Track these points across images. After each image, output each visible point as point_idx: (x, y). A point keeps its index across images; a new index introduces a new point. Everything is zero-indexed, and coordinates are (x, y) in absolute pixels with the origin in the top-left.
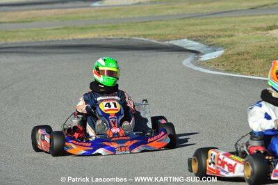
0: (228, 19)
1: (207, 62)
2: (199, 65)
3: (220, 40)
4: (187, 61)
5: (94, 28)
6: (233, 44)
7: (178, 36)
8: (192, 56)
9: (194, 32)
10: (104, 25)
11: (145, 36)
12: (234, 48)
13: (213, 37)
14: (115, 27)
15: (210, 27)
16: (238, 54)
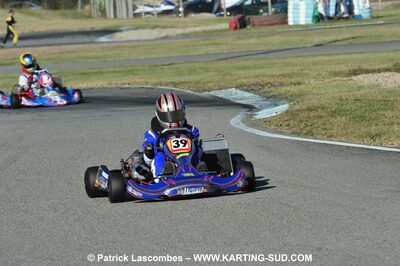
0: (294, 60)
1: (265, 121)
2: (254, 125)
3: (283, 90)
4: (237, 120)
5: (102, 73)
6: (301, 95)
7: (223, 84)
8: (243, 113)
9: (245, 78)
10: (116, 69)
11: (175, 85)
12: (303, 101)
13: (273, 85)
14: (131, 72)
15: (267, 71)
16: (309, 110)
